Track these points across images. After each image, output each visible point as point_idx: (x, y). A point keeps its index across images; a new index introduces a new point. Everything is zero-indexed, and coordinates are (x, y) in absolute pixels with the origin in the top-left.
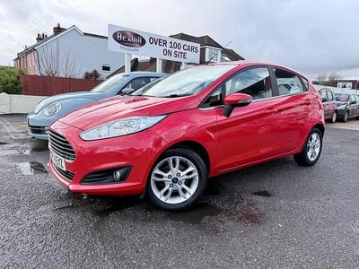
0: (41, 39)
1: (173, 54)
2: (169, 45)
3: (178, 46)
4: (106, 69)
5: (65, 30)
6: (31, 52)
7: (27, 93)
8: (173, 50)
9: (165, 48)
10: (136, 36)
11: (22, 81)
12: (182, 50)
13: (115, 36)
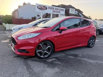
0: (19, 7)
1: (56, 12)
2: (55, 9)
3: (58, 9)
4: (38, 16)
5: (26, 4)
6: (16, 11)
7: (14, 24)
8: (56, 11)
9: (53, 10)
10: (44, 7)
11: (13, 20)
12: (59, 11)
13: (38, 7)
